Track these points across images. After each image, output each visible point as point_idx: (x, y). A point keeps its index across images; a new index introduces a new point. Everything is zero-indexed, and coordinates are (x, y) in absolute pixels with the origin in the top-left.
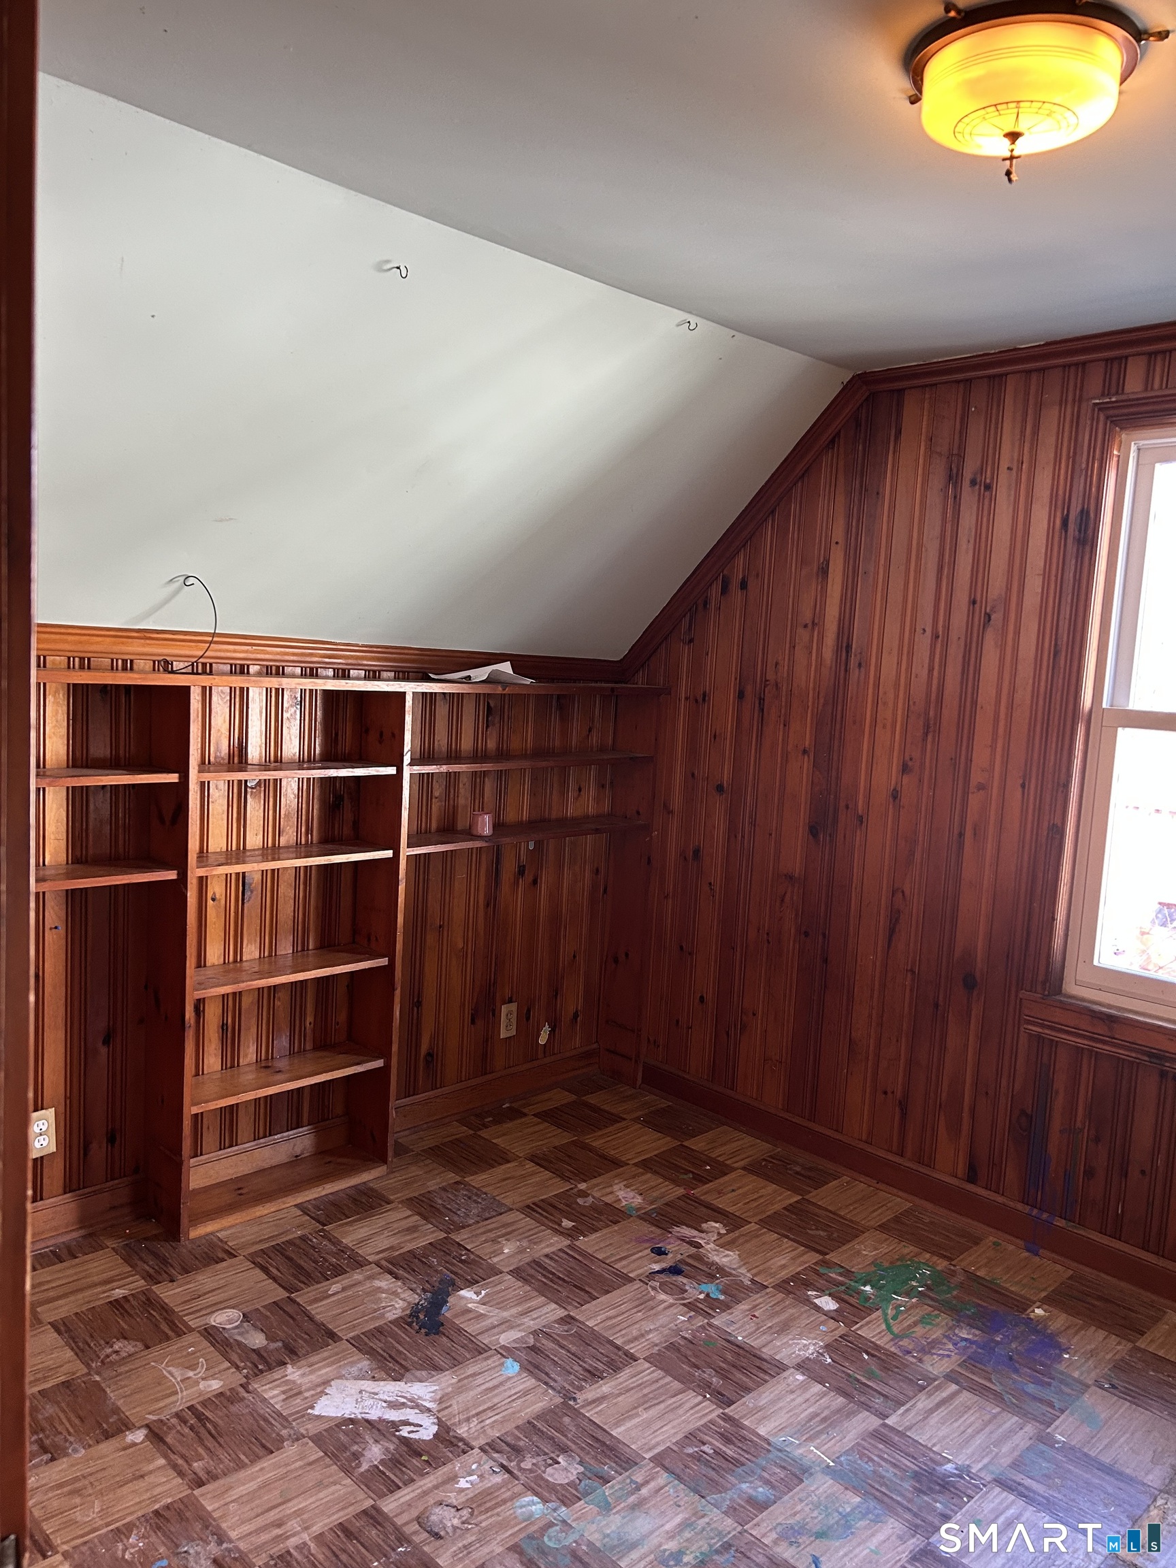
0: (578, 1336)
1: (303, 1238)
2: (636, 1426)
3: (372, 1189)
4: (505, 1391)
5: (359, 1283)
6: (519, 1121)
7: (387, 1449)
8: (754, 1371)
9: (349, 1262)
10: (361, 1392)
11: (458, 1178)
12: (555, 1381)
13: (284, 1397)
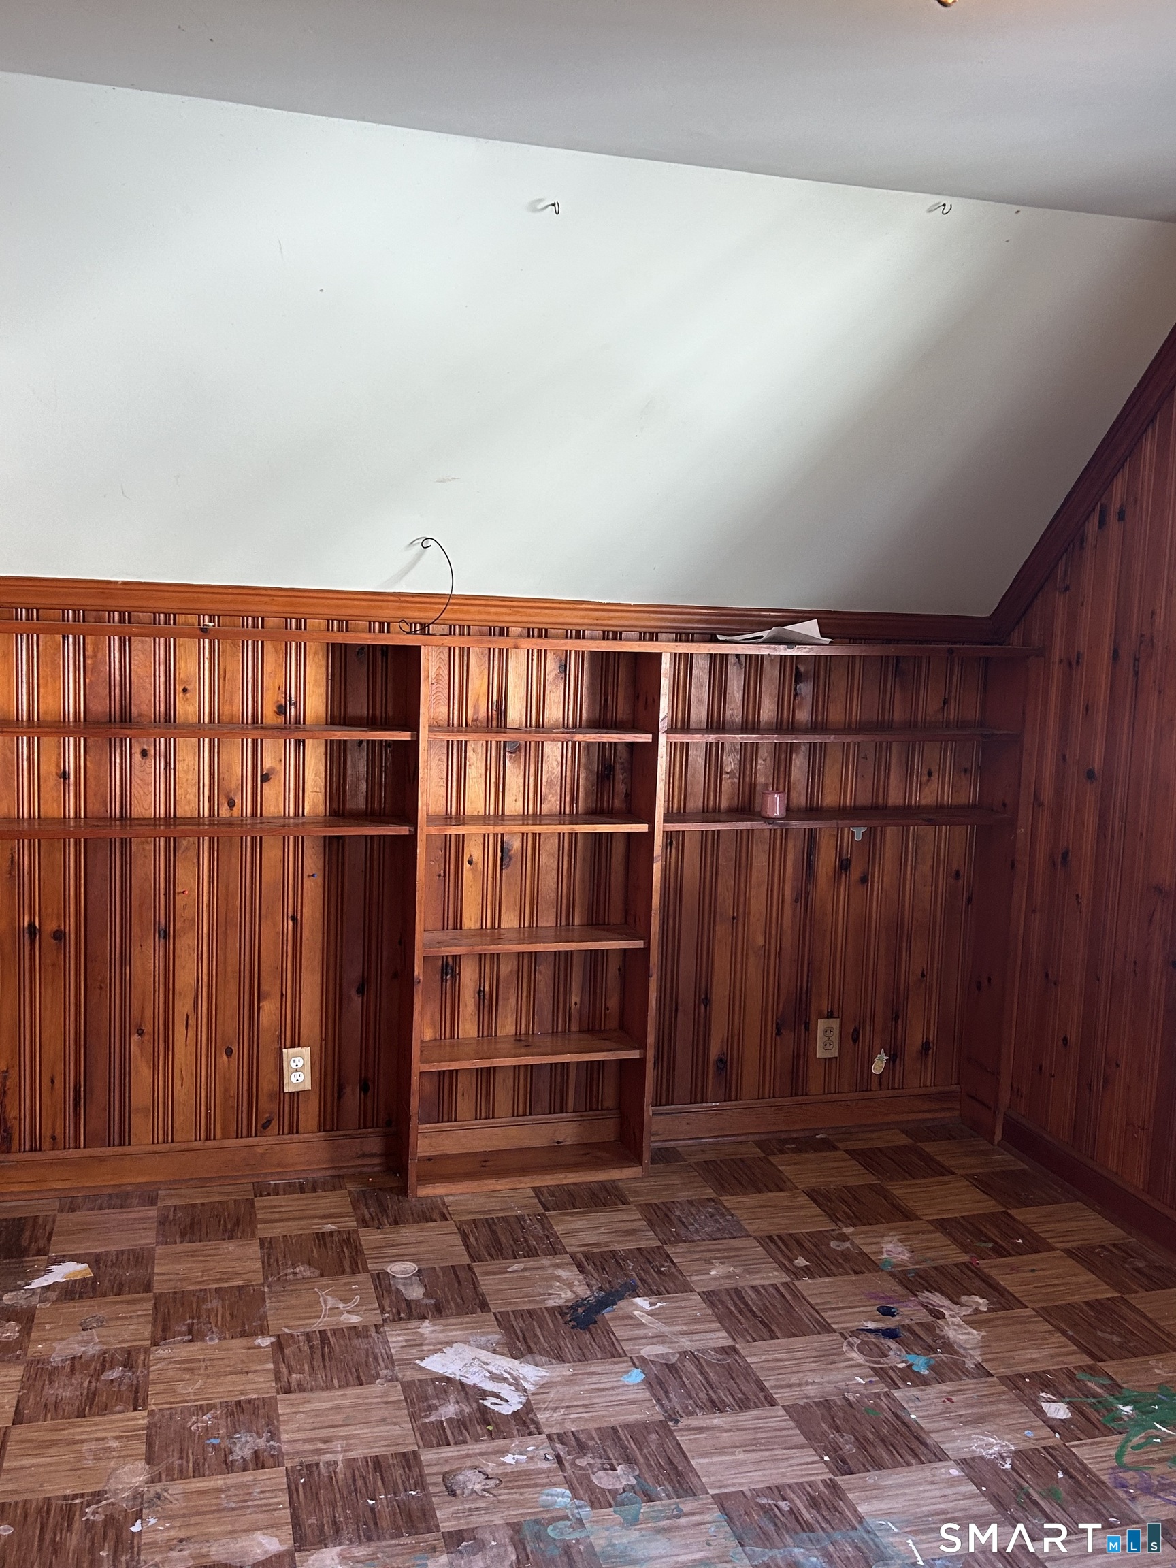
0: (729, 1369)
1: (519, 1218)
2: (721, 1463)
3: (617, 1188)
4: (612, 1395)
5: (543, 1268)
6: (824, 1154)
7: (462, 1411)
8: (903, 1451)
9: (548, 1248)
10: (473, 1359)
11: (714, 1195)
12: (670, 1401)
13: (404, 1344)
